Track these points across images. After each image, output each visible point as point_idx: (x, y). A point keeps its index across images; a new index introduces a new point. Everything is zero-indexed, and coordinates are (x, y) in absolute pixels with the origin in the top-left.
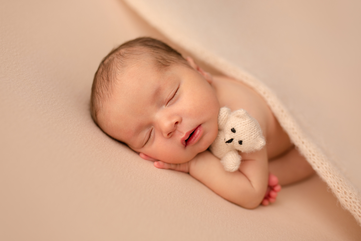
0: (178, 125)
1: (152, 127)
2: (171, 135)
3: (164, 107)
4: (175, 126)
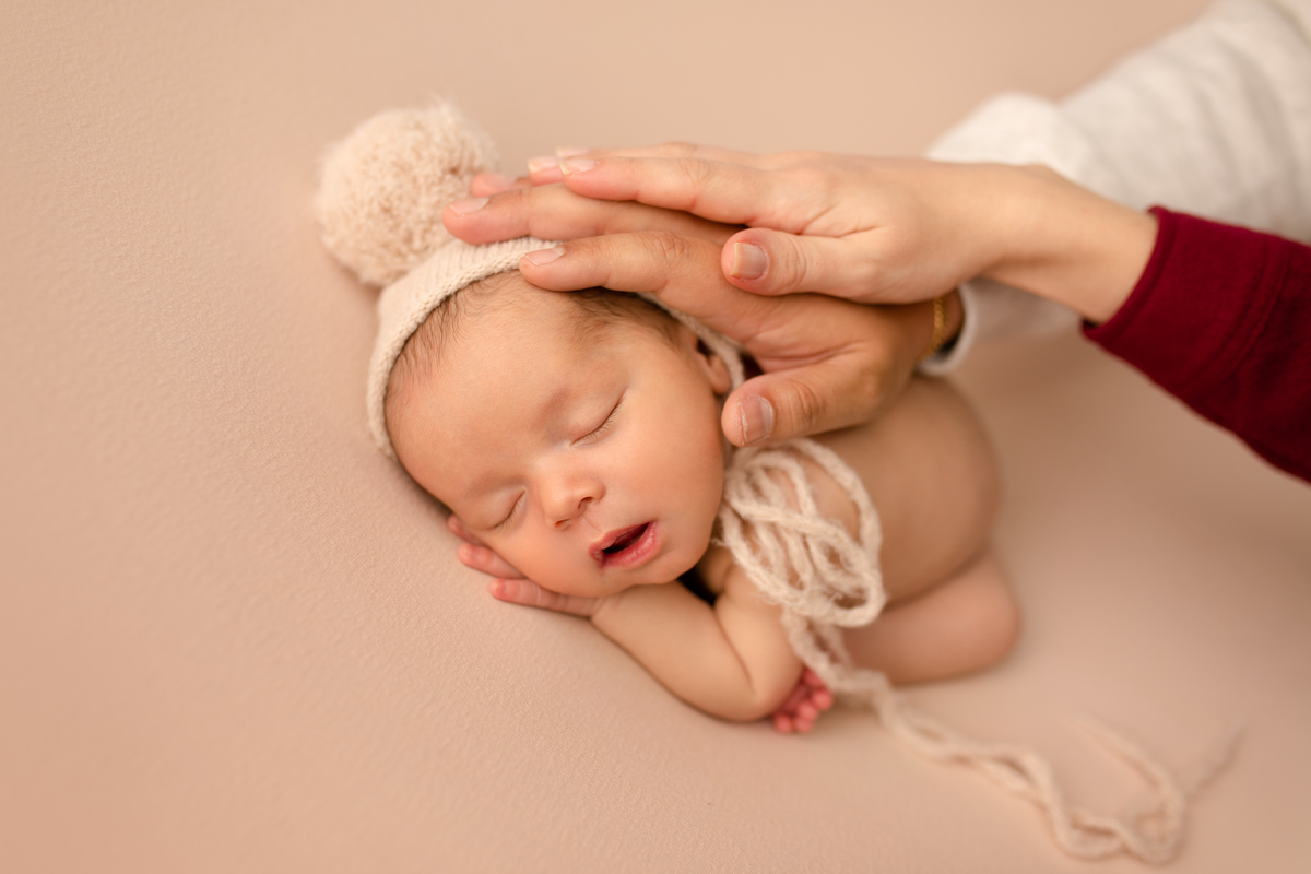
0: (591, 505)
1: (524, 488)
2: (563, 526)
3: (567, 445)
4: (579, 506)
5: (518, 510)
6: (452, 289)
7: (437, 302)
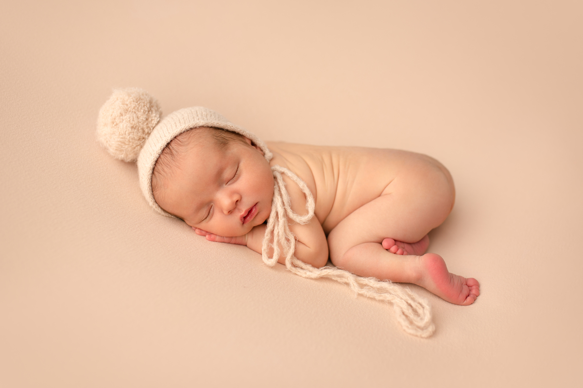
0: (239, 203)
2: (231, 213)
3: (224, 186)
4: (235, 205)
5: (211, 211)
6: (169, 141)
7: (165, 146)
